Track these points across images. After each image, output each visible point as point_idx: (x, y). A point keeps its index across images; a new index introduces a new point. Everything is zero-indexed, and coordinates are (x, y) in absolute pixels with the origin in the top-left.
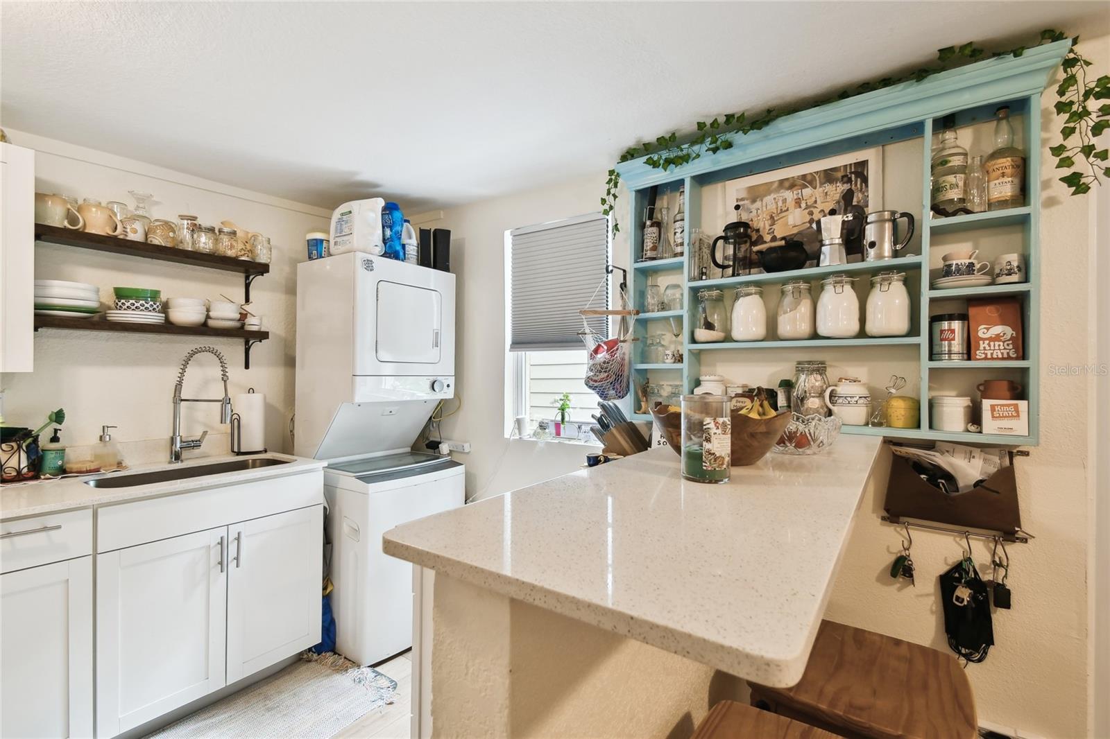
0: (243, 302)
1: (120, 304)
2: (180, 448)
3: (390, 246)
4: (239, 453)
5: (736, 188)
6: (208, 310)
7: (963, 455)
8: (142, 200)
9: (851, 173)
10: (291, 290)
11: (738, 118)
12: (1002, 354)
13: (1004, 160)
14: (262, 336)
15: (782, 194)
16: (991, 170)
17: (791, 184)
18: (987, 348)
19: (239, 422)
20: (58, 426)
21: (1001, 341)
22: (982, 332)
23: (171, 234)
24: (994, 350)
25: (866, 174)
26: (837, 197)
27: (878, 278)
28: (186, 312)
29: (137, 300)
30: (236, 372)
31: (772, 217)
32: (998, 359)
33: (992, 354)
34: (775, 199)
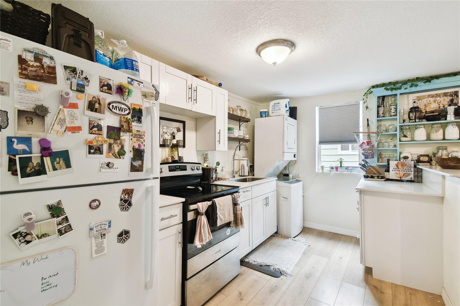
9: (453, 94)
15: (429, 99)
17: (432, 96)
25: (458, 94)
31: (425, 105)
34: (426, 100)
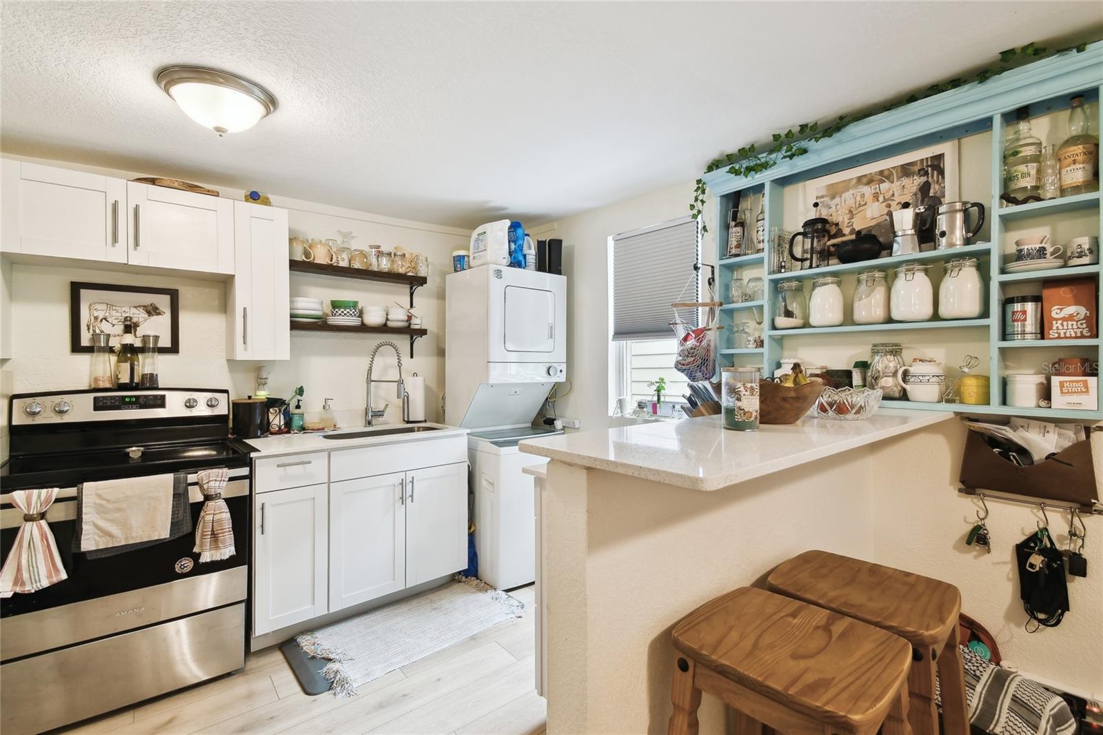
0: (409, 307)
1: (335, 312)
2: (372, 416)
3: (514, 257)
4: (408, 422)
5: (815, 187)
6: (387, 315)
7: (1038, 430)
8: (347, 236)
9: (928, 166)
10: (441, 296)
11: (811, 127)
12: (1076, 333)
13: (1076, 148)
14: (423, 332)
15: (862, 190)
16: (1062, 157)
17: (869, 180)
18: (1060, 327)
19: (408, 398)
20: (300, 398)
21: (1074, 320)
22: (1055, 312)
23: (365, 260)
24: (1067, 329)
25: (942, 166)
26: (914, 189)
27: (949, 265)
28: (374, 317)
29: (345, 309)
30: (406, 359)
31: (851, 211)
32: (1071, 337)
33: (1065, 333)
34: (853, 194)
